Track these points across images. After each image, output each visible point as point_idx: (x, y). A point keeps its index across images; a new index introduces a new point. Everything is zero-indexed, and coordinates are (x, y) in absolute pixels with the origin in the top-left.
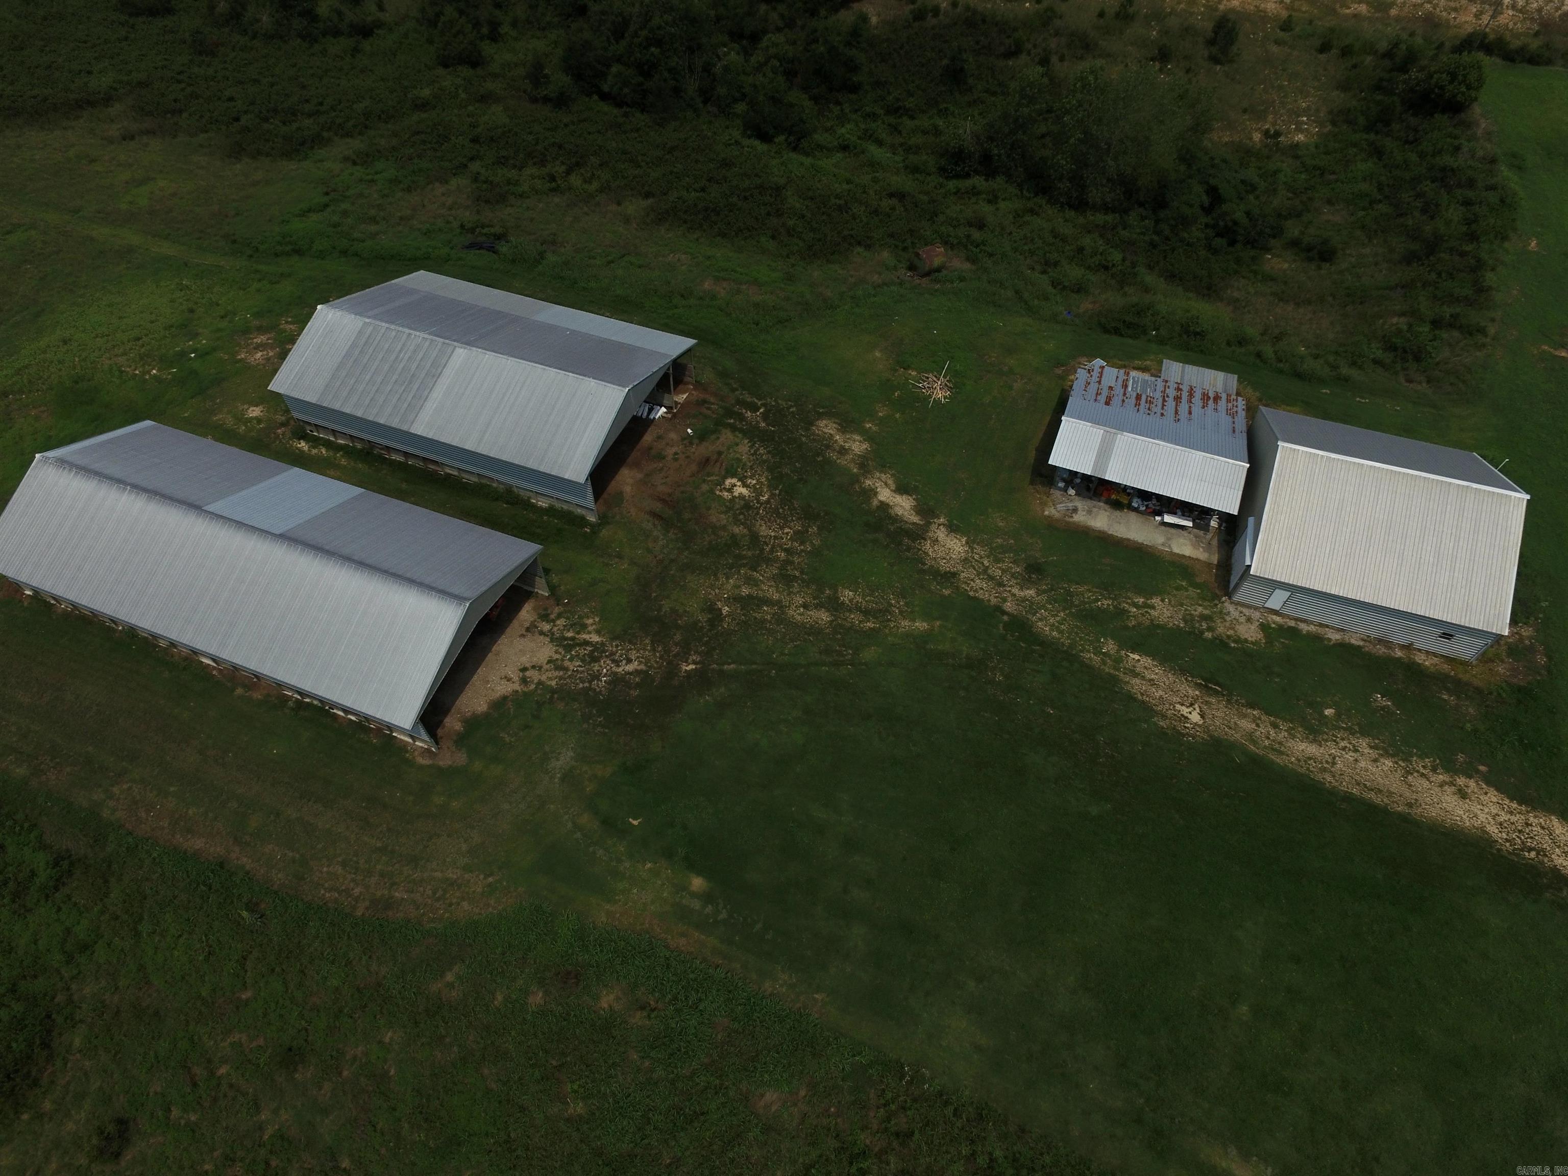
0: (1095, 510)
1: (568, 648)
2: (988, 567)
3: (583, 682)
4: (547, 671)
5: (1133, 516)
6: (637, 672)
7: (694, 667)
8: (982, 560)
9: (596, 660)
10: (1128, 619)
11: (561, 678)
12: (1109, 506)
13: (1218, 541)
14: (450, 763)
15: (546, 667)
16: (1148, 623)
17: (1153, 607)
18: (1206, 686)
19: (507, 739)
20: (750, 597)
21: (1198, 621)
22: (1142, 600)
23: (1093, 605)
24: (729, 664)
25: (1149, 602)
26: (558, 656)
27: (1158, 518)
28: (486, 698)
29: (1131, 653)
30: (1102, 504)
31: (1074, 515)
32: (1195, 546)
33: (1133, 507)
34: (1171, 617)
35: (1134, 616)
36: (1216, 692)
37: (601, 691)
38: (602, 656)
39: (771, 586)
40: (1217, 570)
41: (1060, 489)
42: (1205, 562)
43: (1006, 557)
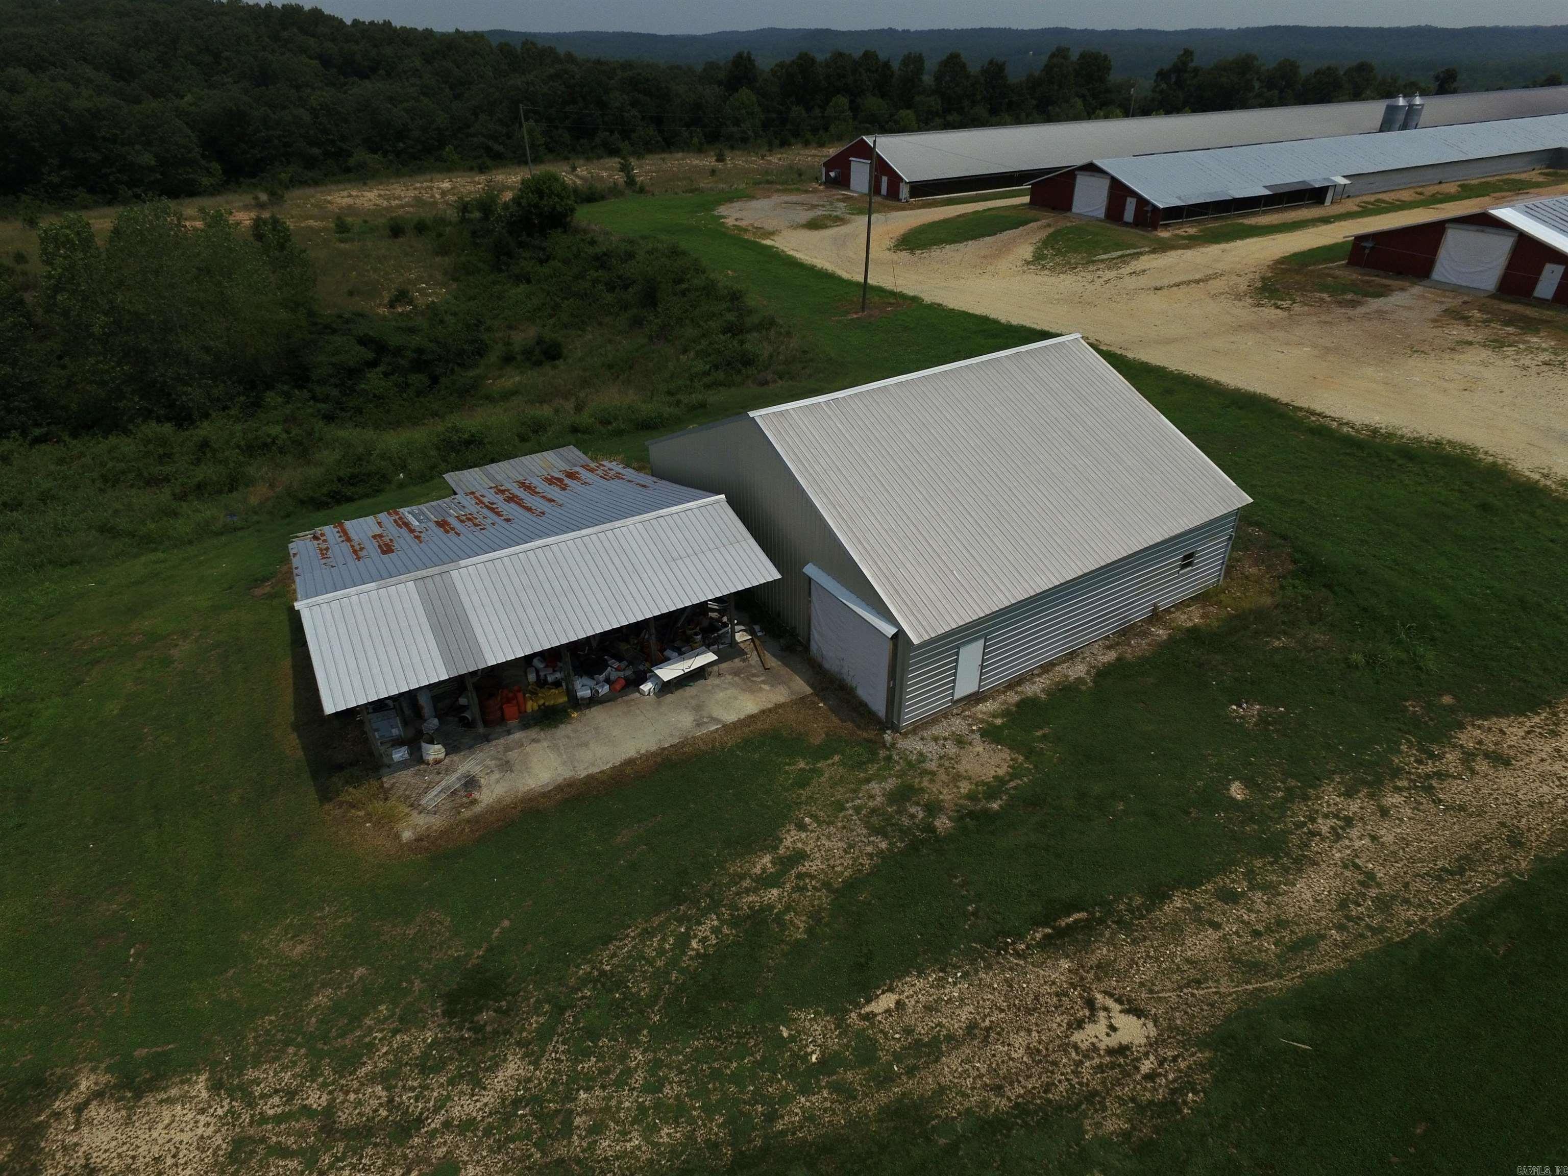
0: (512, 755)
2: (331, 1104)
5: (597, 715)
8: (297, 1102)
10: (782, 925)
12: (537, 729)
13: (774, 656)
16: (824, 899)
17: (800, 856)
18: (1062, 933)
21: (899, 812)
22: (767, 859)
23: (685, 962)
25: (781, 851)
27: (647, 687)
29: (869, 1001)
30: (518, 735)
31: (476, 795)
32: (751, 688)
33: (583, 699)
34: (851, 846)
35: (788, 908)
36: (1087, 927)
40: (823, 699)
41: (404, 765)
42: (794, 703)
43: (370, 1029)
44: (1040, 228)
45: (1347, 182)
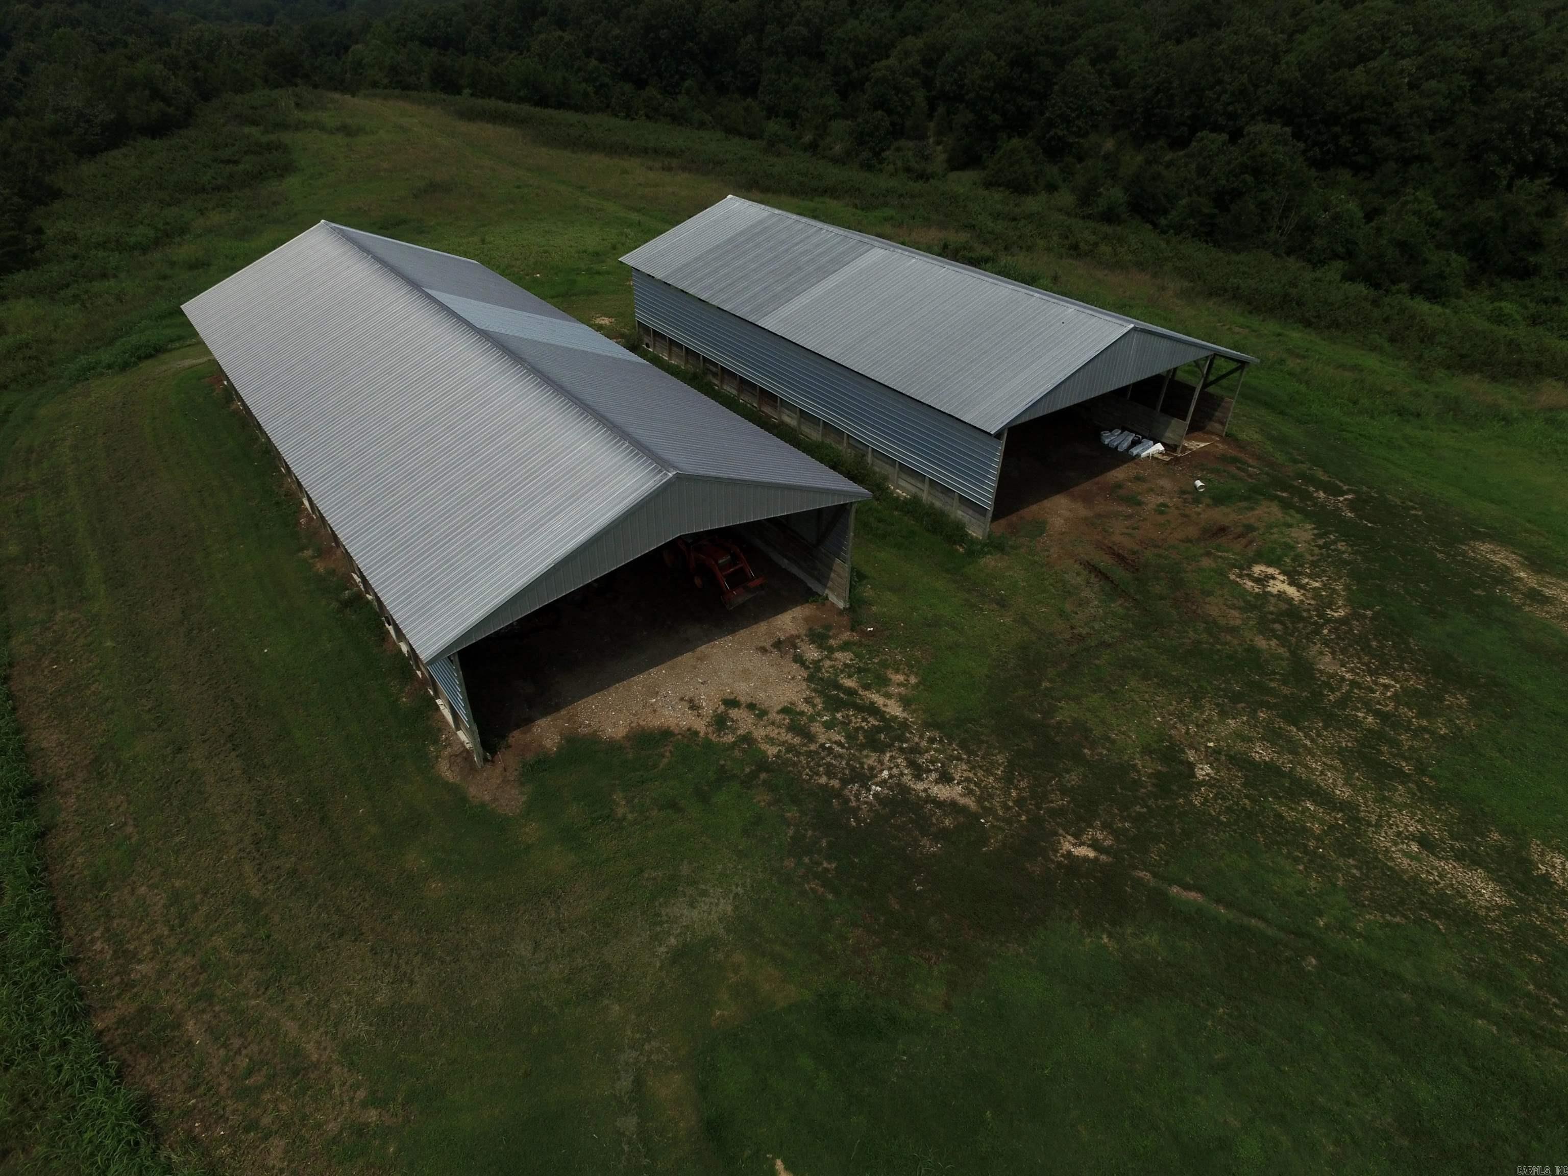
1: (834, 704)
3: (830, 774)
4: (773, 723)
6: (952, 807)
7: (1092, 854)
9: (878, 747)
11: (791, 748)
14: (487, 798)
15: (773, 716)
19: (620, 811)
20: (1271, 769)
24: (1187, 887)
26: (805, 708)
28: (635, 719)
37: (859, 808)
38: (892, 745)
39: (1332, 767)
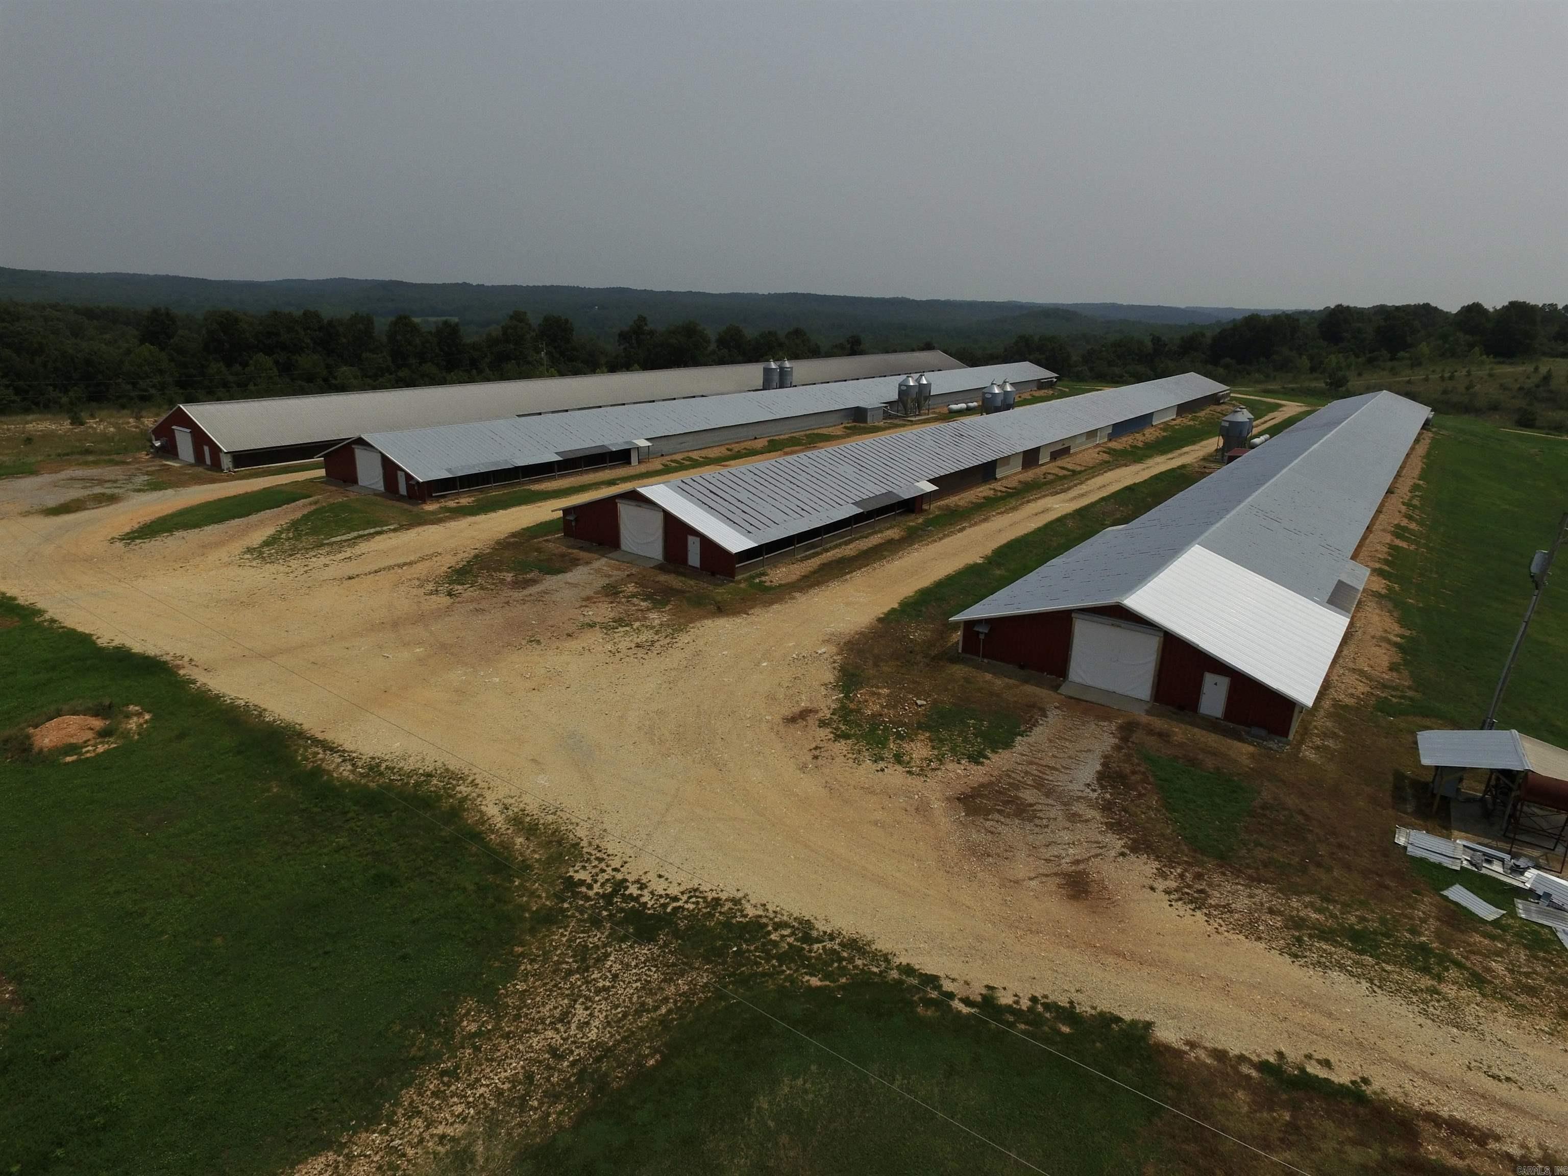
44: (304, 506)
45: (648, 444)
